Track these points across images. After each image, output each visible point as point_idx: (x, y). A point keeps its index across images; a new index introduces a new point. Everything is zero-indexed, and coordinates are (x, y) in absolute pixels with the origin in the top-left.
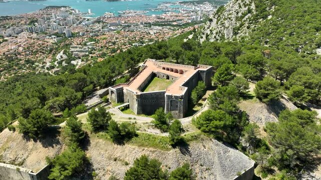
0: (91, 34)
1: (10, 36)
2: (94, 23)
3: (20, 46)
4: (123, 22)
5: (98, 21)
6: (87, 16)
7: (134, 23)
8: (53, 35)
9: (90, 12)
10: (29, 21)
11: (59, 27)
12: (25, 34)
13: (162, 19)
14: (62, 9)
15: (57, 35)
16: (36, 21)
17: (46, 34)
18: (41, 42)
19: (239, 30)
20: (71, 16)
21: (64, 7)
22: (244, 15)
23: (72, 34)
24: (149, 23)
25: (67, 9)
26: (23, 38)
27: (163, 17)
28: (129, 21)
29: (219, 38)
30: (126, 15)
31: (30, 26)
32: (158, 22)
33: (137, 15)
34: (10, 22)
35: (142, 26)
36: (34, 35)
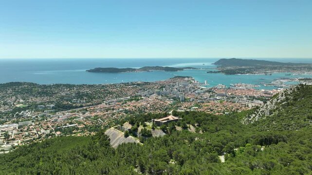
0: (199, 101)
1: (146, 96)
2: (205, 92)
3: (148, 103)
4: (230, 94)
5: (209, 91)
6: (203, 86)
7: (239, 96)
8: (172, 98)
9: (206, 83)
10: (160, 86)
11: (178, 92)
12: (154, 96)
13: (269, 94)
14: (186, 78)
15: (174, 99)
16: (165, 87)
17: (168, 97)
18: (162, 103)
19: (274, 111)
20: (190, 85)
21: (188, 77)
23: (185, 99)
24: (254, 97)
25: (190, 79)
26: (152, 98)
27: (272, 92)
28: (236, 93)
30: (235, 88)
31: (159, 90)
32: (263, 96)
33: (247, 88)
34: (148, 86)
35: (245, 99)
36: (160, 97)
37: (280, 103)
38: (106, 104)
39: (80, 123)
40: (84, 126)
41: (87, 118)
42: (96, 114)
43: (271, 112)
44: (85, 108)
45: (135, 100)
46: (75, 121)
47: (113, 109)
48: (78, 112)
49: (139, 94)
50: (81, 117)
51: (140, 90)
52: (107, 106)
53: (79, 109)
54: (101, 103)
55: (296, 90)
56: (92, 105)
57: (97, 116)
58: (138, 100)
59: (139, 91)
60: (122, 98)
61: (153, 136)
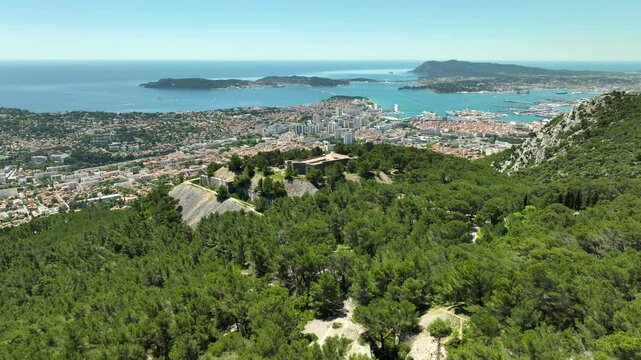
1: (270, 136)
2: (395, 127)
4: (446, 130)
5: (404, 126)
6: (390, 115)
7: (465, 134)
8: (326, 140)
9: (396, 109)
10: (301, 116)
11: (340, 128)
12: (290, 135)
13: (526, 130)
14: (356, 100)
15: (331, 140)
16: (311, 118)
17: (317, 137)
19: (556, 151)
20: (365, 114)
21: (358, 98)
22: (574, 130)
23: (354, 141)
24: (496, 136)
25: (363, 101)
26: (285, 140)
27: (531, 127)
28: (458, 128)
29: (526, 161)
30: (457, 119)
31: (298, 124)
32: (514, 135)
33: (480, 119)
34: (277, 116)
35: (478, 140)
36: (301, 138)
37: (569, 133)
38: (185, 152)
39: (126, 192)
40: (136, 197)
41: (143, 181)
42: (162, 172)
43: (548, 154)
44: (137, 161)
45: (248, 143)
46: (117, 187)
47: (201, 163)
48: (122, 169)
49: (256, 131)
50: (130, 179)
51: (259, 123)
52: (188, 156)
53: (125, 163)
54: (174, 151)
55: (603, 105)
56: (155, 155)
57: (164, 176)
58: (255, 143)
59: (257, 126)
60: (220, 141)
61: (289, 195)
